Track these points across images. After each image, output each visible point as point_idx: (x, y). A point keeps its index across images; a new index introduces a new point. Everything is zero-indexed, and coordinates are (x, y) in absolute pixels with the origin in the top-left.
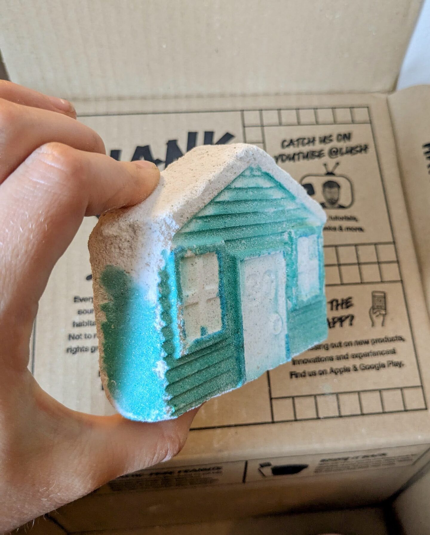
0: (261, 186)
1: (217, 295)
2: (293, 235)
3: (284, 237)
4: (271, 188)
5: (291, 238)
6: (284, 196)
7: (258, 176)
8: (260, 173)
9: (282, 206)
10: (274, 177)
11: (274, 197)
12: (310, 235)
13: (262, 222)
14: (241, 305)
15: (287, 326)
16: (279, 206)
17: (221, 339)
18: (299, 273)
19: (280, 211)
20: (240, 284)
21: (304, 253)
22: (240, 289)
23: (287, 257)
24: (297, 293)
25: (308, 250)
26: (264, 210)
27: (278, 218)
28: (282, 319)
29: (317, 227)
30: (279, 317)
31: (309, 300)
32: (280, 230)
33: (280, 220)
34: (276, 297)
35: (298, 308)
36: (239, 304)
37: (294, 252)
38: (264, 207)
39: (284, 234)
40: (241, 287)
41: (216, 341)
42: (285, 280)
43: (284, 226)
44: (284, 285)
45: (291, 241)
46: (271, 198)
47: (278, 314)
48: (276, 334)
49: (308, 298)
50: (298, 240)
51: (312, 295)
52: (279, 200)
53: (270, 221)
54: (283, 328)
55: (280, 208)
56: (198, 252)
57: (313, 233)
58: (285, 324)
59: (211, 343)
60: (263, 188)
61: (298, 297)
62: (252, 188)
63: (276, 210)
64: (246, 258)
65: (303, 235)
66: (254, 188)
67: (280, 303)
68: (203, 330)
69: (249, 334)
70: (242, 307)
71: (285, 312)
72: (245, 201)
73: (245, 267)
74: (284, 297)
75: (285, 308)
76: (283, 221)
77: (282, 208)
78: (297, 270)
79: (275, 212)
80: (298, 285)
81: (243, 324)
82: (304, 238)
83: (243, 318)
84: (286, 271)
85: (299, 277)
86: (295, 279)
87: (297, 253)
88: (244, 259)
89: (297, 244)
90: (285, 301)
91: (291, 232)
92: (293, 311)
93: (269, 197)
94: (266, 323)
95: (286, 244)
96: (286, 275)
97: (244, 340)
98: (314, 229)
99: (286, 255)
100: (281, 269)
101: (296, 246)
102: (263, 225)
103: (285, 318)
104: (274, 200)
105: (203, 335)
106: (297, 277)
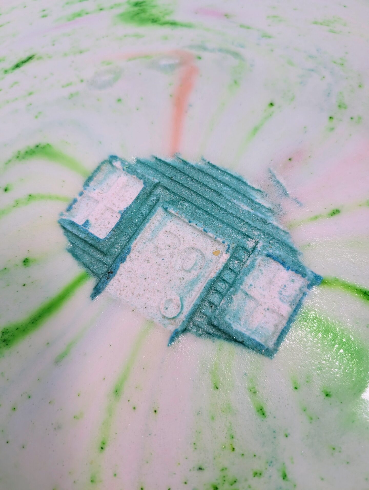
1: (120, 212)
2: (259, 247)
3: (248, 242)
5: (254, 248)
9: (265, 215)
11: (257, 201)
12: (292, 270)
13: (221, 206)
14: (136, 239)
15: (183, 321)
16: (261, 212)
17: (94, 243)
18: (247, 294)
19: (258, 216)
20: (147, 222)
21: (271, 282)
22: (144, 225)
23: (236, 262)
24: (225, 306)
25: (283, 287)
26: (233, 199)
27: (250, 219)
28: (182, 309)
29: (312, 272)
30: (180, 303)
31: (243, 335)
32: (244, 230)
33: (250, 222)
34: (193, 283)
35: (215, 323)
36: (134, 237)
37: (248, 263)
38: (236, 198)
39: (249, 239)
40: (147, 225)
41: (88, 240)
42: (214, 275)
43: (256, 233)
44: (209, 279)
45: (252, 251)
46: (253, 198)
47: (181, 300)
48: (164, 314)
49: (243, 332)
50: (264, 257)
51: (253, 337)
52: (265, 208)
53: (234, 213)
54: (177, 321)
55: (260, 215)
56: (125, 168)
57: (300, 273)
58: (182, 317)
59: (82, 236)
60: (245, 184)
61: (223, 311)
62: (231, 175)
63: (251, 211)
64: (171, 210)
65: (276, 259)
66: (235, 177)
67: (194, 293)
68: (87, 223)
69: (131, 278)
70: (135, 242)
71: (192, 306)
72: (214, 178)
73: (169, 221)
74: (201, 291)
75: (194, 302)
76: (256, 228)
77: (263, 217)
78: (241, 284)
79: (248, 212)
80: (231, 299)
81: (128, 259)
82: (281, 267)
83: (132, 255)
84: (222, 268)
85: (240, 295)
86: (232, 289)
87: (252, 266)
88: (168, 210)
89: (260, 259)
90: (199, 295)
91: (258, 242)
92: (210, 324)
93: (251, 197)
94: (158, 291)
95: (244, 249)
96: (218, 271)
97: (118, 272)
98: (305, 270)
99: (236, 258)
100: (218, 262)
101: (256, 259)
102: (222, 209)
103: (187, 310)
104: (256, 203)
105: (83, 225)
106: (236, 290)
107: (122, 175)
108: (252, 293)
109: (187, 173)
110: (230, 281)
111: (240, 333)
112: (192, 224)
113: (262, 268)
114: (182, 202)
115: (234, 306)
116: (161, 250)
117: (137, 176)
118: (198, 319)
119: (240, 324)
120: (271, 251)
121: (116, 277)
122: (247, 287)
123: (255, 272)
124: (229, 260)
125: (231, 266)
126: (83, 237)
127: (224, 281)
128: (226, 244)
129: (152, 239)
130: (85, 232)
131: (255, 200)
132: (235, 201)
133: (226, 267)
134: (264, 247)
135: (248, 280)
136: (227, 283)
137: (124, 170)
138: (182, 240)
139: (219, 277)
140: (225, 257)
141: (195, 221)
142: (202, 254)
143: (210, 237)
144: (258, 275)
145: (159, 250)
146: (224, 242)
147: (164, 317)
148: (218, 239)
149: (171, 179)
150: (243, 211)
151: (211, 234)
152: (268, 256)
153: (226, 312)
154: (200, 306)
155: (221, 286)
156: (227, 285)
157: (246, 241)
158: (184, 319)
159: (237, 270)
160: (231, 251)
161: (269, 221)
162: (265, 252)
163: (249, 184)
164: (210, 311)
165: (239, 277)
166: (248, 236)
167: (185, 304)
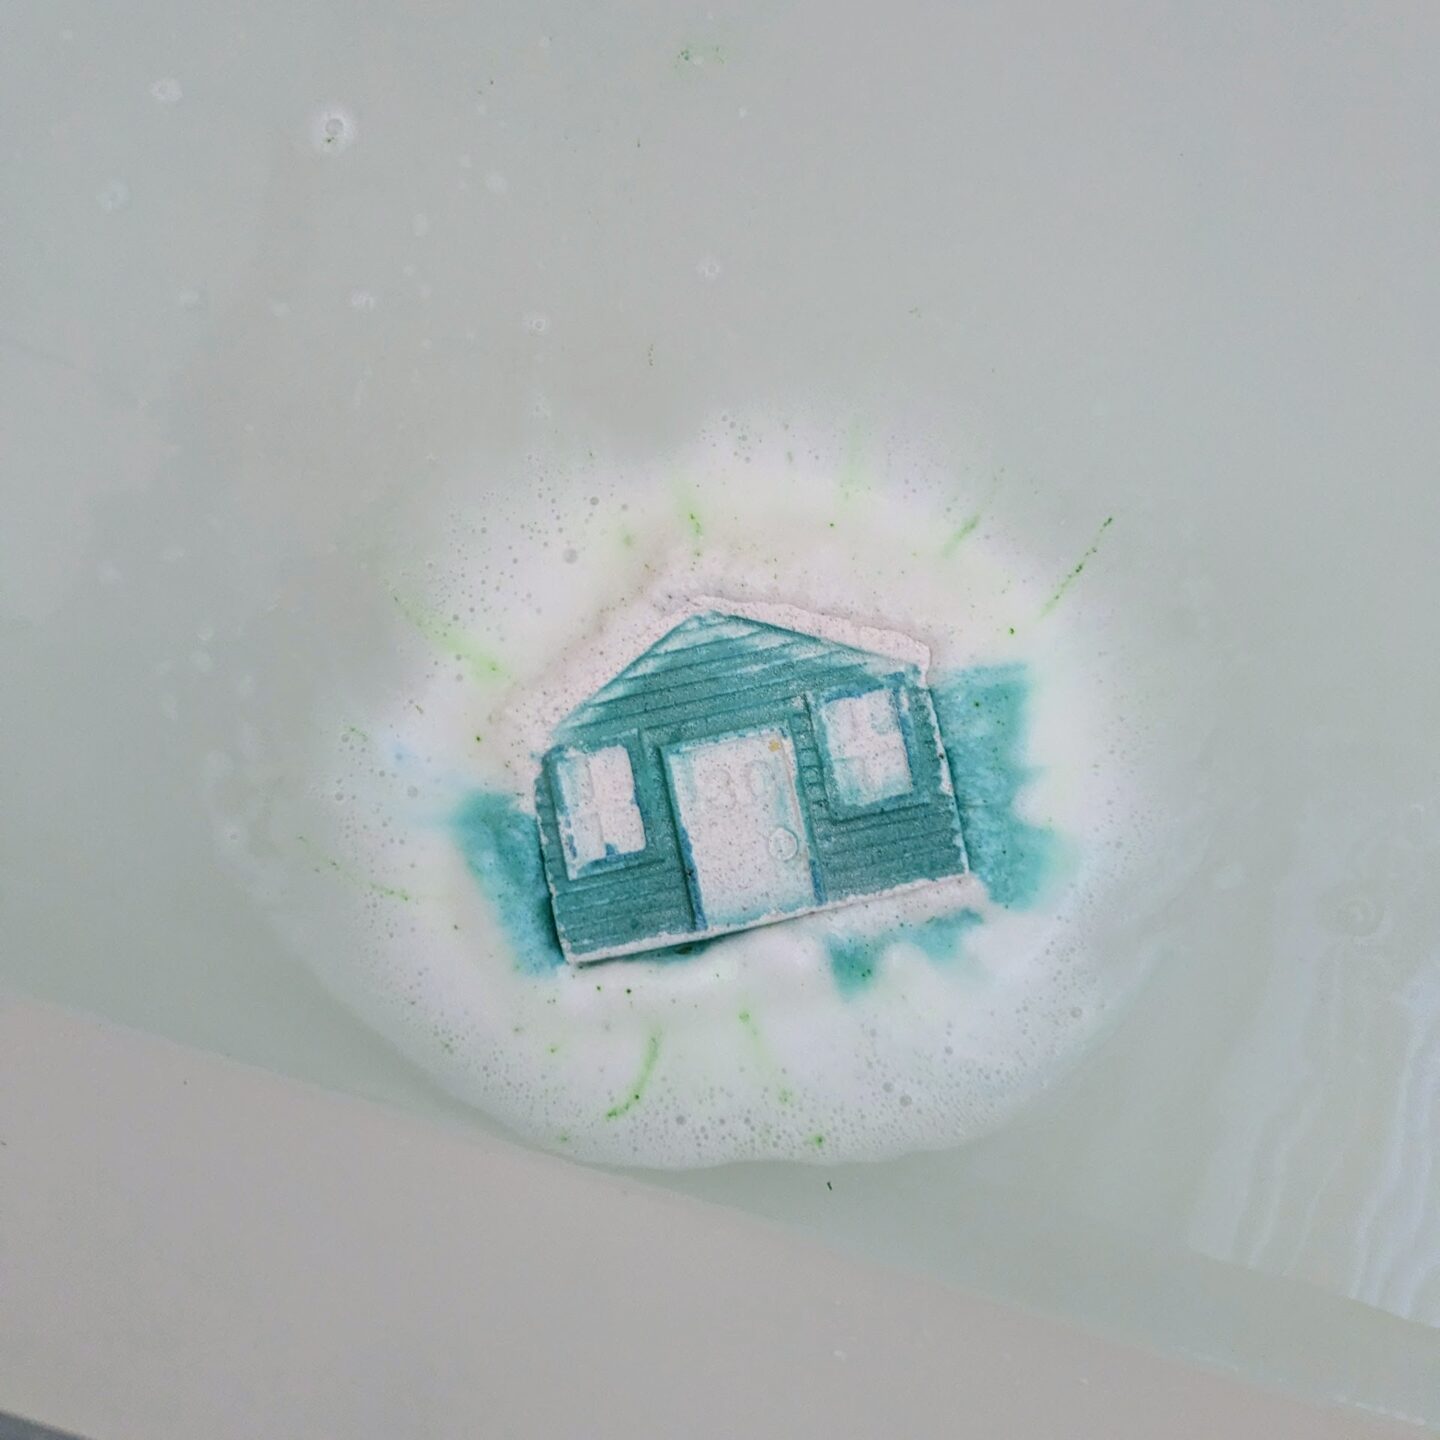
0: (725, 637)
1: (631, 803)
2: (811, 701)
3: (795, 704)
4: (751, 635)
5: (807, 705)
6: (789, 640)
7: (720, 624)
8: (722, 620)
9: (784, 657)
10: (750, 618)
11: (761, 648)
12: (865, 693)
13: (729, 691)
14: (680, 815)
15: (810, 847)
16: (777, 658)
17: (641, 861)
18: (843, 760)
19: (778, 666)
20: (673, 786)
21: (854, 725)
22: (674, 792)
23: (802, 736)
24: (834, 793)
25: (870, 718)
26: (734, 671)
27: (773, 677)
28: (796, 836)
29: (886, 676)
30: (788, 833)
31: (875, 804)
32: (779, 695)
33: (777, 680)
34: (781, 802)
35: (841, 818)
36: (676, 814)
37: (815, 727)
38: (736, 667)
39: (793, 700)
40: (676, 789)
41: (631, 863)
42: (794, 773)
43: (793, 687)
44: (793, 782)
45: (808, 710)
46: (754, 650)
47: (786, 828)
48: (785, 859)
49: (874, 801)
50: (825, 706)
51: (887, 796)
52: (776, 649)
53: (751, 686)
54: (801, 851)
55: (778, 662)
56: (586, 750)
57: (875, 688)
58: (804, 844)
59: (621, 865)
60: (732, 640)
61: (837, 799)
62: (706, 644)
63: (767, 666)
64: (684, 748)
65: (839, 696)
66: (711, 643)
67: (792, 810)
68: (609, 849)
69: (714, 857)
70: (682, 818)
71: (802, 824)
72: (690, 666)
73: (692, 761)
74: (797, 801)
75: (802, 819)
76: (787, 681)
77: (784, 661)
78: (829, 755)
79: (764, 670)
80: (834, 780)
81: (692, 842)
82: (850, 700)
83: (691, 833)
84: (795, 759)
85: (837, 767)
86: (825, 770)
87: (823, 727)
88: (681, 750)
89: (823, 712)
90: (799, 807)
91: (805, 695)
92: (835, 823)
93: (749, 650)
94: (755, 842)
95: (798, 715)
96: (795, 766)
97: (696, 864)
98: (877, 681)
99: (799, 733)
100: (785, 756)
101: (820, 717)
102: (734, 694)
103: (803, 835)
104: (762, 652)
105: (608, 854)
106: (830, 767)
107: (590, 759)
108: (847, 755)
109: (656, 688)
110: (815, 762)
111: (872, 804)
112: (721, 742)
113: (834, 718)
114: (684, 726)
115: (842, 784)
116: (715, 799)
117: (608, 746)
118: (819, 831)
119: (865, 795)
120: (826, 694)
121: (699, 871)
122: (837, 753)
123: (830, 730)
124: (795, 744)
125: (801, 746)
126: (624, 867)
127: (809, 767)
128: (776, 729)
129: (695, 797)
130: (620, 858)
131: (758, 650)
132: (739, 672)
133: (798, 753)
134: (816, 697)
135: (832, 744)
136: (814, 766)
137: (585, 753)
138: (725, 768)
139: (802, 769)
140: (788, 744)
141: (720, 736)
142: (761, 762)
143: (753, 738)
144: (836, 730)
145: (714, 802)
146: (772, 730)
147: (786, 861)
148: (764, 732)
149: (646, 711)
150: (756, 674)
151: (751, 734)
152: (828, 701)
153: (841, 798)
154: (810, 817)
155: (811, 775)
156: (816, 769)
157: (791, 706)
158: (808, 844)
159: (812, 745)
160: (787, 732)
161: (794, 660)
162: (822, 701)
163: (734, 637)
164: (824, 811)
165: (820, 750)
166: (789, 698)
167: (793, 827)
